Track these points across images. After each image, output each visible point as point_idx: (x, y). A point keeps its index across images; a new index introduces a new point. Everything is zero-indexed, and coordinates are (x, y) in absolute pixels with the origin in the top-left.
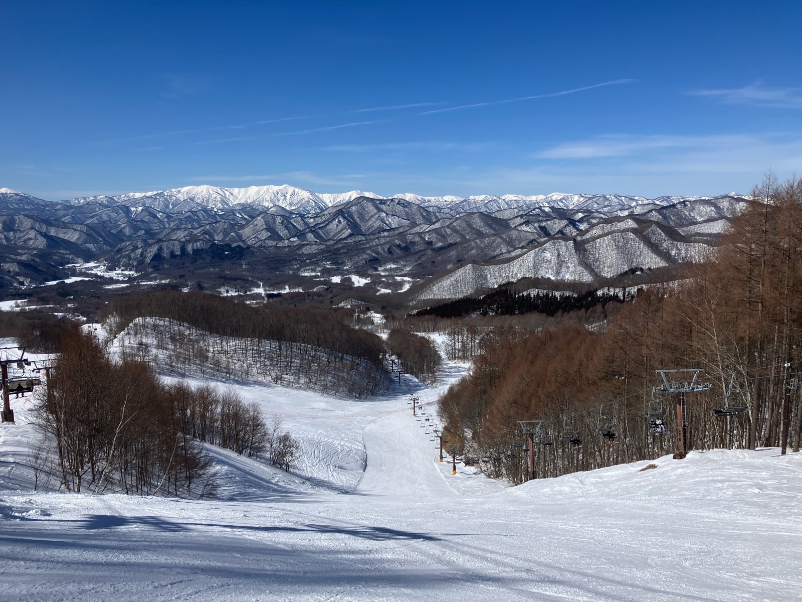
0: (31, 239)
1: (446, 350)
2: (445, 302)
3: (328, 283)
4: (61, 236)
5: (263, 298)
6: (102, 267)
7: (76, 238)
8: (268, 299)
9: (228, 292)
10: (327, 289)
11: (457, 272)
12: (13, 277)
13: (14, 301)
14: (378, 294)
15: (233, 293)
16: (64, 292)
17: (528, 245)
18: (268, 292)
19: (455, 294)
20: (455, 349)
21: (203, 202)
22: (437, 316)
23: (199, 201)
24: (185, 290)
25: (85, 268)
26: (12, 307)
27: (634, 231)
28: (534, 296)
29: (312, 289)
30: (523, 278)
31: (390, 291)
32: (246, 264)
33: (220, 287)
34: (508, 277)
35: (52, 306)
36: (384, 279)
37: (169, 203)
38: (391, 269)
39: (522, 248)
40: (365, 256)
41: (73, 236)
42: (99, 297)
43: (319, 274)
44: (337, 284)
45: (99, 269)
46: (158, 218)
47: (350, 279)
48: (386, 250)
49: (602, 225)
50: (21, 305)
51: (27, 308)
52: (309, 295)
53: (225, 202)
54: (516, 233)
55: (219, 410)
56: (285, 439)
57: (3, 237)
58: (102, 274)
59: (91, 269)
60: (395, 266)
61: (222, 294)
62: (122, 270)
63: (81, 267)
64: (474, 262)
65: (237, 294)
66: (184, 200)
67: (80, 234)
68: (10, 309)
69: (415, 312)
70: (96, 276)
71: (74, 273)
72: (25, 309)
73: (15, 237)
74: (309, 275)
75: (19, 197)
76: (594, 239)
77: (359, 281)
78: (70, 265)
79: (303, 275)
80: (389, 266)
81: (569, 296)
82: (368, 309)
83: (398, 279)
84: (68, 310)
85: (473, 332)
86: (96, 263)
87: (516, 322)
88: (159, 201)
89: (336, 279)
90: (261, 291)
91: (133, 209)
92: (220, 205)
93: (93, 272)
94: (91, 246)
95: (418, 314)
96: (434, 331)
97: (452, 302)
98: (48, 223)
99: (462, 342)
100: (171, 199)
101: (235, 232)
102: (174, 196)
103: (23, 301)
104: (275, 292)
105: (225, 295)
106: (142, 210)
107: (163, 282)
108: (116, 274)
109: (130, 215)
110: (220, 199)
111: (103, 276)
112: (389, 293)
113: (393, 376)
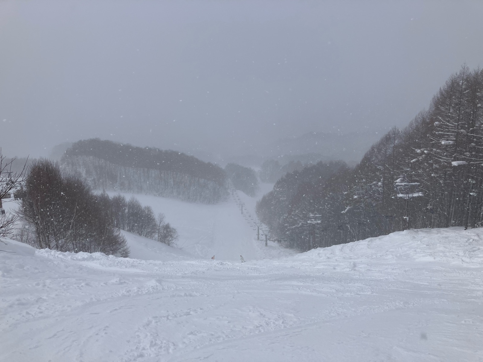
1: (261, 176)
20: (266, 175)
55: (127, 211)
56: (167, 227)
99: (270, 171)
113: (229, 191)
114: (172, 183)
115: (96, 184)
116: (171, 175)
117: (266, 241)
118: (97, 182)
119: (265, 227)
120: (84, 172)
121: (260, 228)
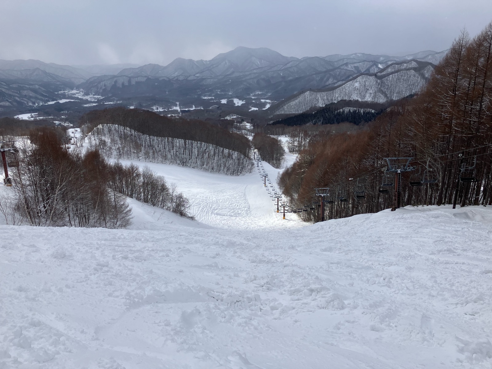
1: (288, 146)
2: (291, 116)
3: (219, 103)
5: (179, 113)
6: (81, 93)
8: (182, 114)
9: (157, 109)
10: (218, 108)
11: (300, 96)
12: (28, 99)
13: (30, 114)
14: (250, 111)
15: (161, 110)
16: (59, 108)
17: (346, 79)
18: (182, 109)
19: (298, 110)
20: (294, 146)
22: (285, 125)
24: (132, 107)
25: (71, 94)
26: (29, 118)
27: (415, 69)
28: (347, 112)
29: (209, 107)
30: (341, 100)
31: (257, 109)
32: (168, 92)
33: (153, 106)
34: (332, 100)
35: (52, 117)
36: (254, 101)
38: (258, 94)
39: (342, 80)
40: (242, 86)
42: (80, 112)
43: (213, 98)
44: (224, 104)
45: (79, 94)
47: (233, 101)
48: (255, 82)
49: (394, 65)
50: (34, 116)
51: (38, 118)
52: (208, 111)
54: (339, 70)
58: (81, 97)
59: (75, 94)
60: (261, 93)
61: (154, 110)
62: (94, 95)
63: (69, 93)
64: (311, 90)
65: (163, 110)
67: (67, 72)
68: (28, 119)
69: (272, 122)
70: (78, 98)
71: (64, 96)
72: (36, 119)
74: (207, 98)
76: (388, 75)
77: (238, 102)
78: (62, 92)
79: (204, 98)
80: (258, 93)
81: (369, 112)
82: (243, 120)
83: (263, 101)
84: (62, 120)
85: (306, 135)
86: (77, 90)
87: (334, 129)
89: (224, 101)
90: (178, 108)
93: (76, 96)
95: (274, 124)
96: (282, 134)
97: (295, 116)
99: (299, 141)
101: (161, 71)
103: (35, 114)
104: (187, 109)
105: (156, 110)
107: (118, 102)
108: (90, 97)
111: (82, 99)
112: (257, 110)
113: (254, 161)
114: (196, 153)
115: (121, 153)
116: (196, 145)
117: (284, 212)
118: (122, 151)
119: (285, 199)
120: (109, 140)
121: (279, 199)
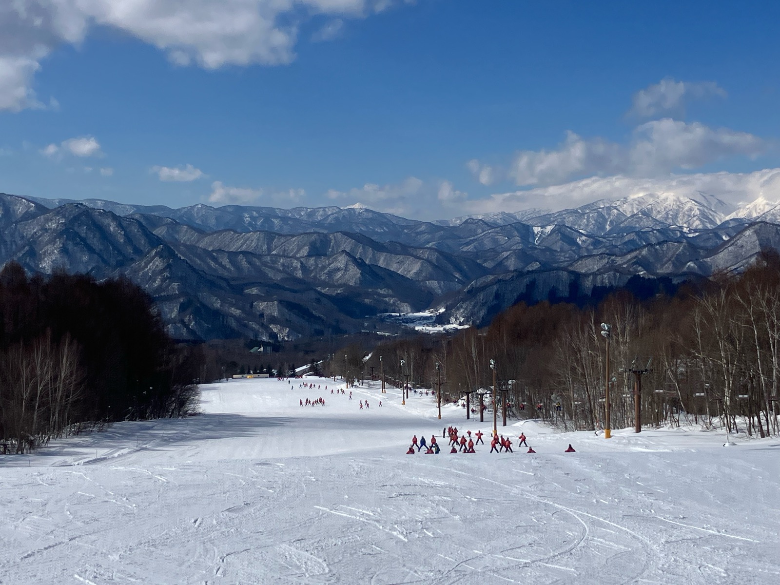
0: (338, 269)
4: (393, 267)
7: (414, 271)
21: (667, 218)
23: (658, 217)
37: (605, 220)
41: (410, 268)
45: (424, 322)
46: (577, 244)
53: (707, 218)
57: (299, 265)
59: (413, 320)
66: (632, 216)
67: (422, 265)
73: (317, 265)
75: (370, 215)
86: (431, 312)
88: (588, 217)
91: (537, 230)
92: (698, 222)
94: (434, 284)
98: (379, 247)
100: (609, 214)
101: (696, 260)
102: (615, 208)
106: (552, 231)
109: (531, 240)
110: (698, 212)
